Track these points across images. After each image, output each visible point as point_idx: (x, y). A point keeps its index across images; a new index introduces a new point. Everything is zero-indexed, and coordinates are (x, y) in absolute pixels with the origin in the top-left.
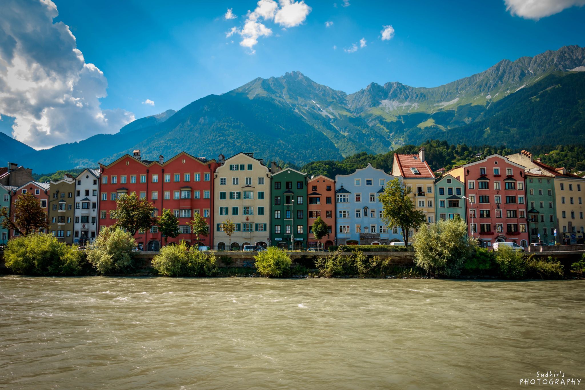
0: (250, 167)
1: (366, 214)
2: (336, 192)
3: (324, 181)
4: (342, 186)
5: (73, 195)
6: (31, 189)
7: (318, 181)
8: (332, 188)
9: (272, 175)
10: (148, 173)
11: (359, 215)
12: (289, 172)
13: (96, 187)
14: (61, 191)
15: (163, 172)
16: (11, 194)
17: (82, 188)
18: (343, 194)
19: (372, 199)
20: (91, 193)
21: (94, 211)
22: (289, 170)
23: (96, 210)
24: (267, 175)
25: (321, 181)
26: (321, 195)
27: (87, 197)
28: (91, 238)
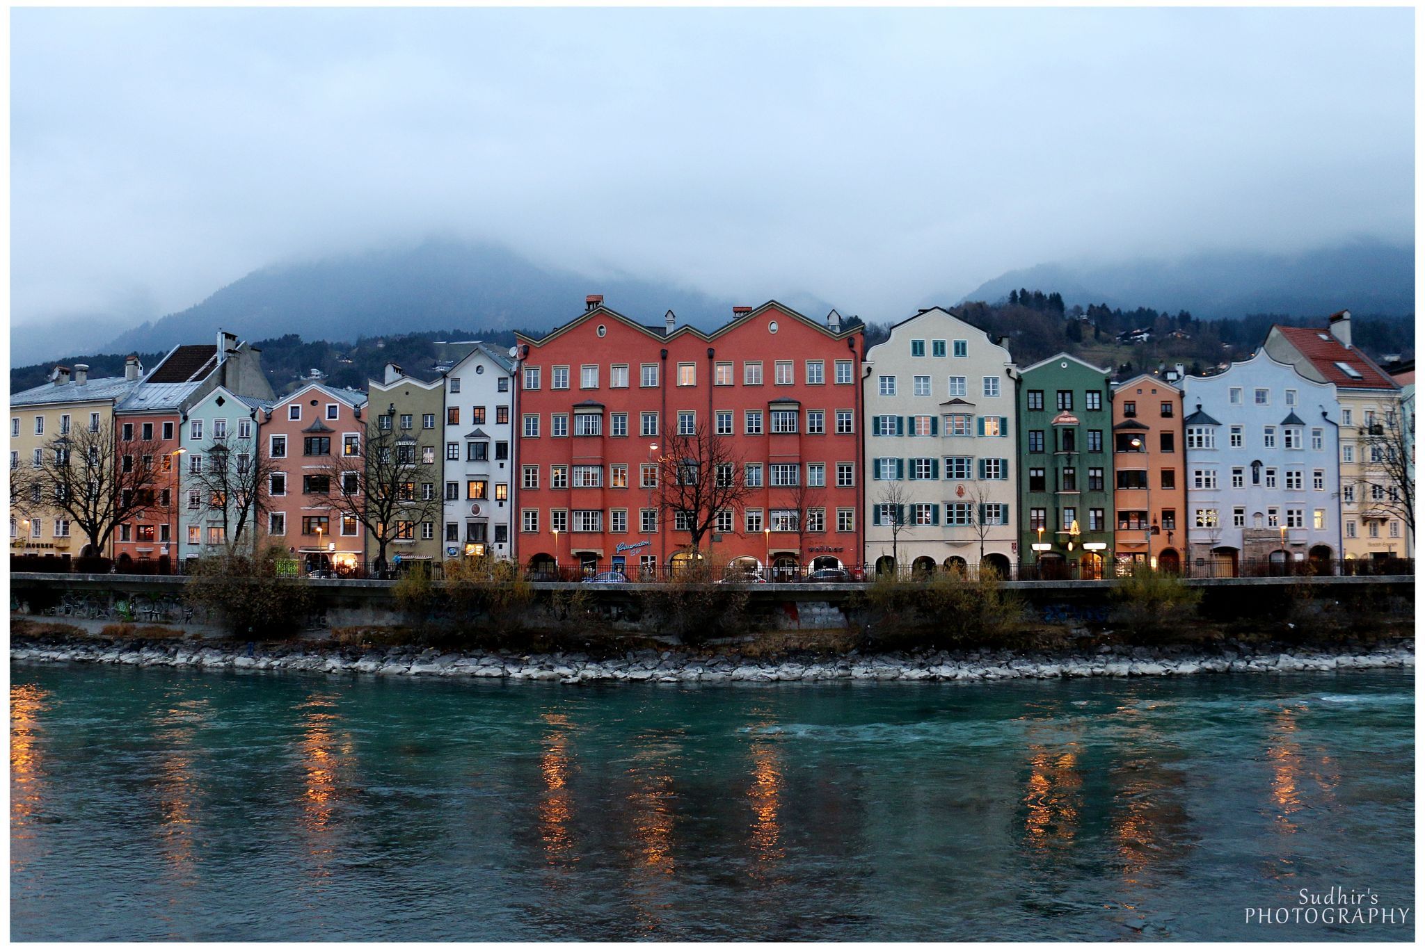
0: (960, 349)
1: (1256, 480)
2: (1185, 422)
3: (1154, 391)
4: (1199, 407)
5: (438, 421)
6: (314, 403)
7: (1140, 391)
8: (1176, 410)
9: (1021, 372)
10: (664, 358)
11: (1238, 482)
12: (1064, 365)
13: (506, 399)
14: (400, 409)
15: (711, 357)
16: (257, 419)
17: (465, 401)
18: (1204, 428)
19: (1269, 441)
20: (491, 416)
21: (502, 465)
22: (1064, 359)
23: (507, 463)
24: (1009, 371)
25: (1147, 391)
26: (1148, 428)
27: (481, 427)
28: (497, 545)
